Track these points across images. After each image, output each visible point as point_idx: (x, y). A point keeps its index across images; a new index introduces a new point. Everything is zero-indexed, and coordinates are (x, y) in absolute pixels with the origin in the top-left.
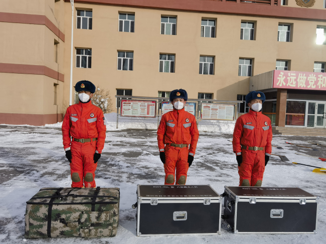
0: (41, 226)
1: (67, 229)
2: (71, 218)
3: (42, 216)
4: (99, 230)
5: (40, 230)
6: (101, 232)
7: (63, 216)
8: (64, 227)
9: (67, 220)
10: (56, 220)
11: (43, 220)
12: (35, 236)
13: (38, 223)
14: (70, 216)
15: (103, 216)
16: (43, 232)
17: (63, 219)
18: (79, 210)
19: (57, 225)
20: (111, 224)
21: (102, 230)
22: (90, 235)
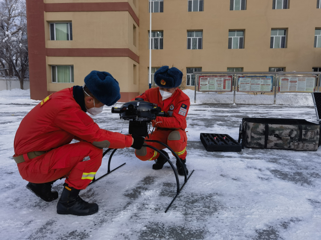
0: (260, 139)
1: (280, 142)
2: (283, 134)
3: (261, 132)
4: (306, 144)
5: (259, 141)
6: (307, 146)
7: (277, 132)
8: (278, 140)
9: (280, 135)
10: (271, 135)
11: (261, 134)
12: (255, 146)
13: (258, 136)
14: (282, 133)
15: (309, 134)
16: (262, 143)
17: (277, 134)
18: (289, 129)
19: (272, 138)
20: (314, 141)
21: (308, 144)
22: (297, 148)
